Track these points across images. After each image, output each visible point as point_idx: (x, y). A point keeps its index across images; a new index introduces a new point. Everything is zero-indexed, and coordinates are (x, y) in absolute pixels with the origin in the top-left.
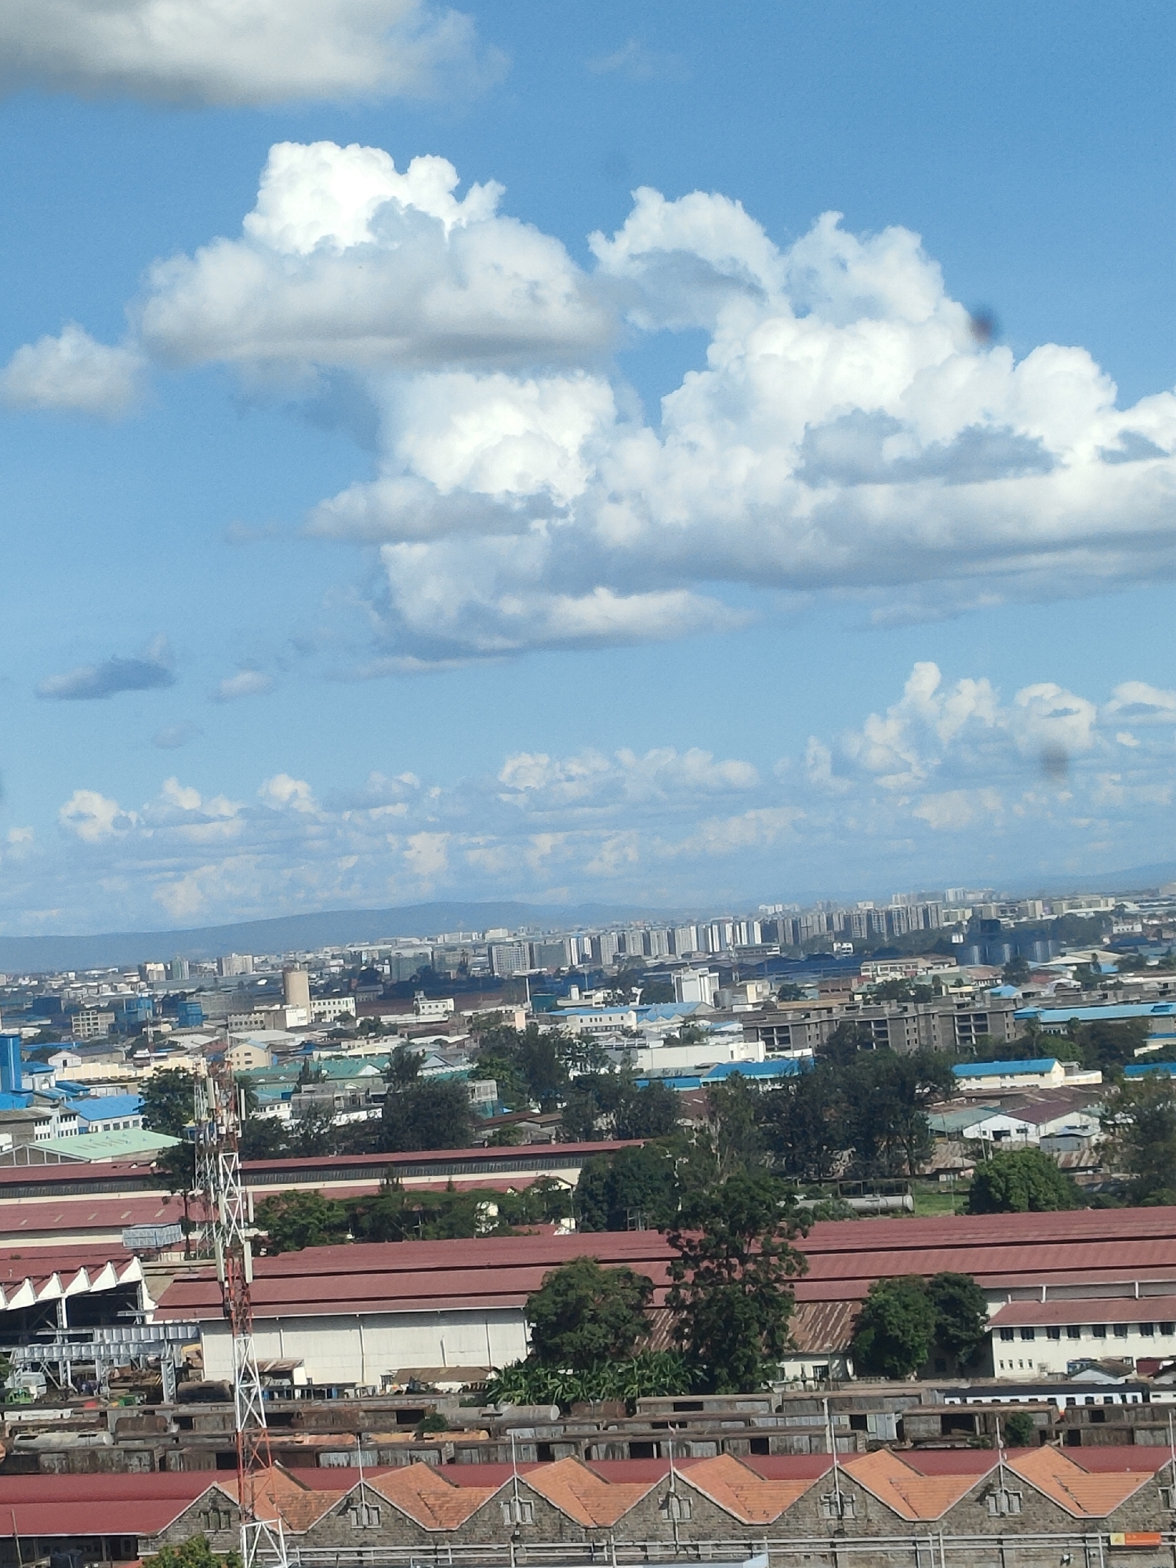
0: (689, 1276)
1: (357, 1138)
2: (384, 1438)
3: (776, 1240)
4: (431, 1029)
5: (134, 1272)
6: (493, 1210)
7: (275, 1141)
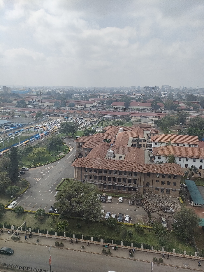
3: (65, 101)
5: (36, 100)
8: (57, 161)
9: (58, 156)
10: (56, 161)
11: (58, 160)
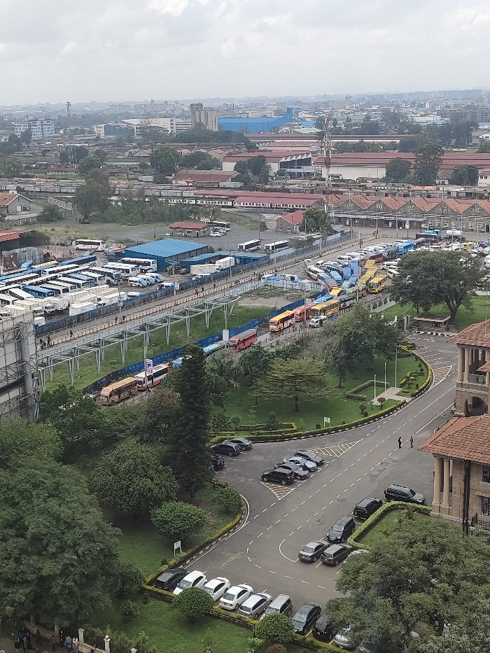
0: (419, 162)
1: (357, 132)
2: (355, 190)
3: (437, 156)
4: (374, 111)
5: (310, 156)
6: (382, 147)
7: (340, 131)
8: (368, 421)
9: (375, 402)
10: (363, 423)
11: (373, 419)
